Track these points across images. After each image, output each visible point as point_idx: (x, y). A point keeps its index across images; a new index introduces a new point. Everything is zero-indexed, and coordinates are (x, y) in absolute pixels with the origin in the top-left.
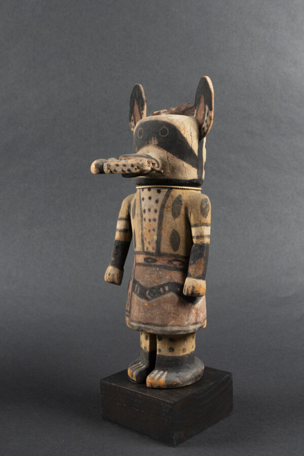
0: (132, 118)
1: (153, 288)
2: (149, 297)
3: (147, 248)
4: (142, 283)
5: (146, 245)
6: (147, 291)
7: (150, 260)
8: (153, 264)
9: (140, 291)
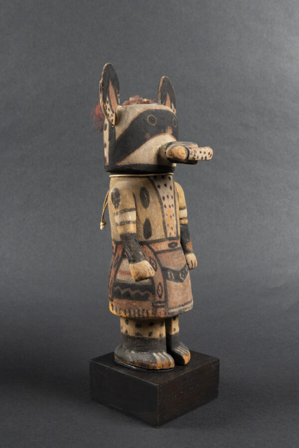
0: (108, 99)
1: (182, 270)
2: (182, 279)
3: (170, 234)
4: (174, 268)
5: (169, 231)
6: (179, 274)
7: (173, 245)
8: (176, 247)
9: (174, 276)
